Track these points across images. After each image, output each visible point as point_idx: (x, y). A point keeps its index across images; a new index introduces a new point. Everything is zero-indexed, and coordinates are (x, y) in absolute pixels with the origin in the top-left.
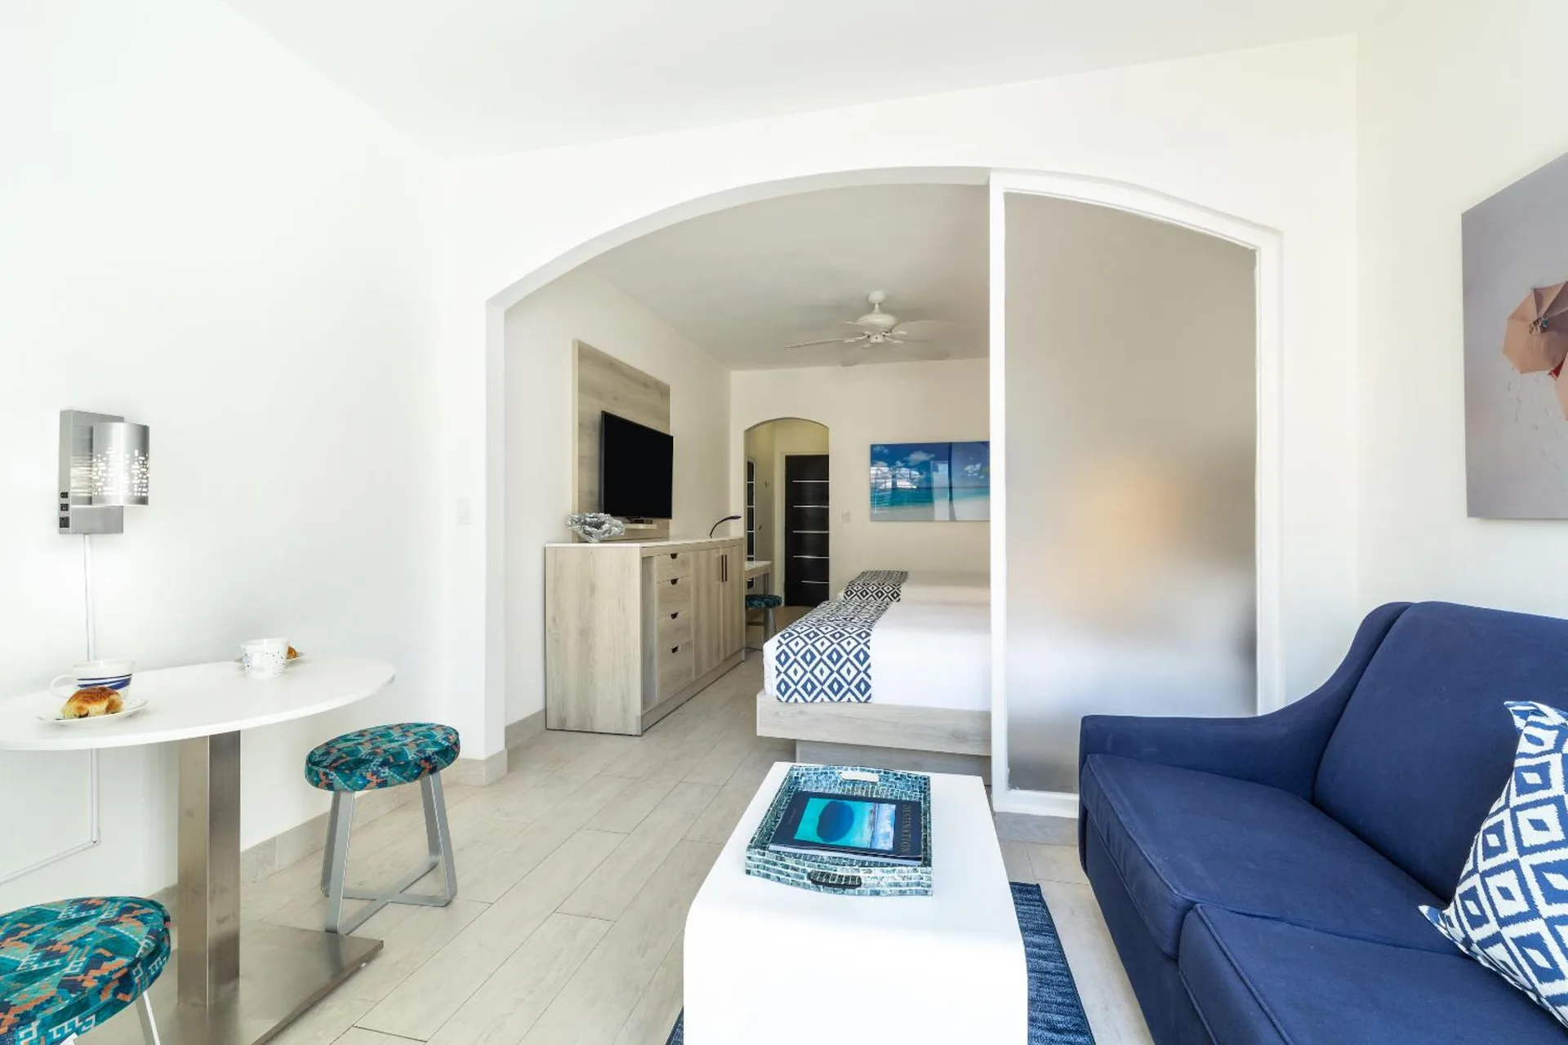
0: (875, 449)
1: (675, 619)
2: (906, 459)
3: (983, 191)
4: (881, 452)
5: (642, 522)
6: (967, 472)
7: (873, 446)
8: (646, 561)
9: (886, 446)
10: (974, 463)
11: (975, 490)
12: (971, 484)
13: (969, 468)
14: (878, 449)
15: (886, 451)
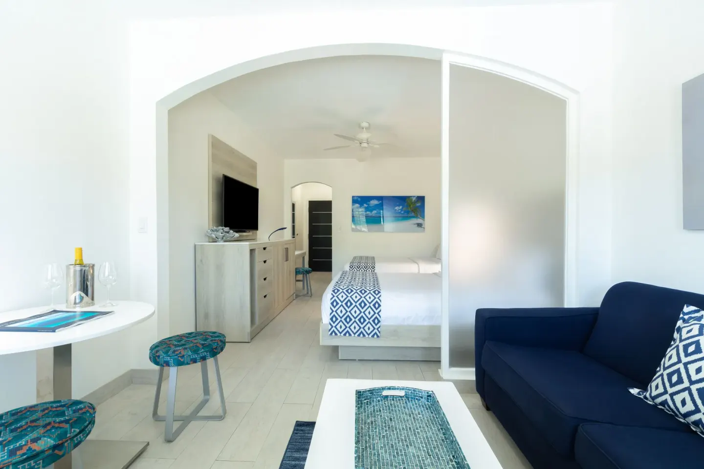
0: (354, 198)
1: (265, 281)
2: (368, 203)
3: (438, 63)
4: (357, 200)
5: (245, 232)
6: (396, 210)
7: (353, 197)
8: (252, 251)
9: (359, 197)
10: (399, 206)
11: (400, 218)
12: (398, 215)
13: (397, 208)
14: (356, 198)
15: (359, 199)
